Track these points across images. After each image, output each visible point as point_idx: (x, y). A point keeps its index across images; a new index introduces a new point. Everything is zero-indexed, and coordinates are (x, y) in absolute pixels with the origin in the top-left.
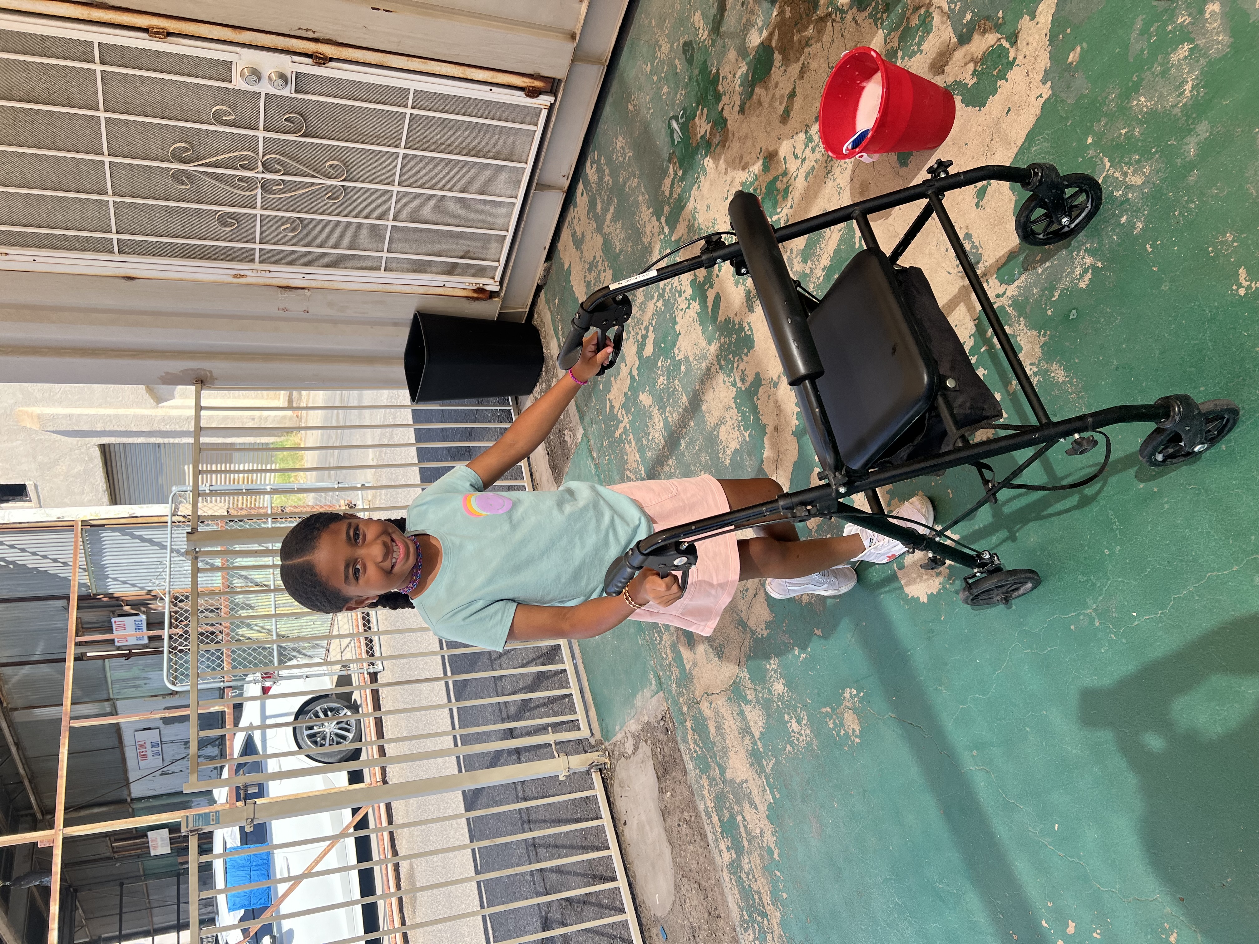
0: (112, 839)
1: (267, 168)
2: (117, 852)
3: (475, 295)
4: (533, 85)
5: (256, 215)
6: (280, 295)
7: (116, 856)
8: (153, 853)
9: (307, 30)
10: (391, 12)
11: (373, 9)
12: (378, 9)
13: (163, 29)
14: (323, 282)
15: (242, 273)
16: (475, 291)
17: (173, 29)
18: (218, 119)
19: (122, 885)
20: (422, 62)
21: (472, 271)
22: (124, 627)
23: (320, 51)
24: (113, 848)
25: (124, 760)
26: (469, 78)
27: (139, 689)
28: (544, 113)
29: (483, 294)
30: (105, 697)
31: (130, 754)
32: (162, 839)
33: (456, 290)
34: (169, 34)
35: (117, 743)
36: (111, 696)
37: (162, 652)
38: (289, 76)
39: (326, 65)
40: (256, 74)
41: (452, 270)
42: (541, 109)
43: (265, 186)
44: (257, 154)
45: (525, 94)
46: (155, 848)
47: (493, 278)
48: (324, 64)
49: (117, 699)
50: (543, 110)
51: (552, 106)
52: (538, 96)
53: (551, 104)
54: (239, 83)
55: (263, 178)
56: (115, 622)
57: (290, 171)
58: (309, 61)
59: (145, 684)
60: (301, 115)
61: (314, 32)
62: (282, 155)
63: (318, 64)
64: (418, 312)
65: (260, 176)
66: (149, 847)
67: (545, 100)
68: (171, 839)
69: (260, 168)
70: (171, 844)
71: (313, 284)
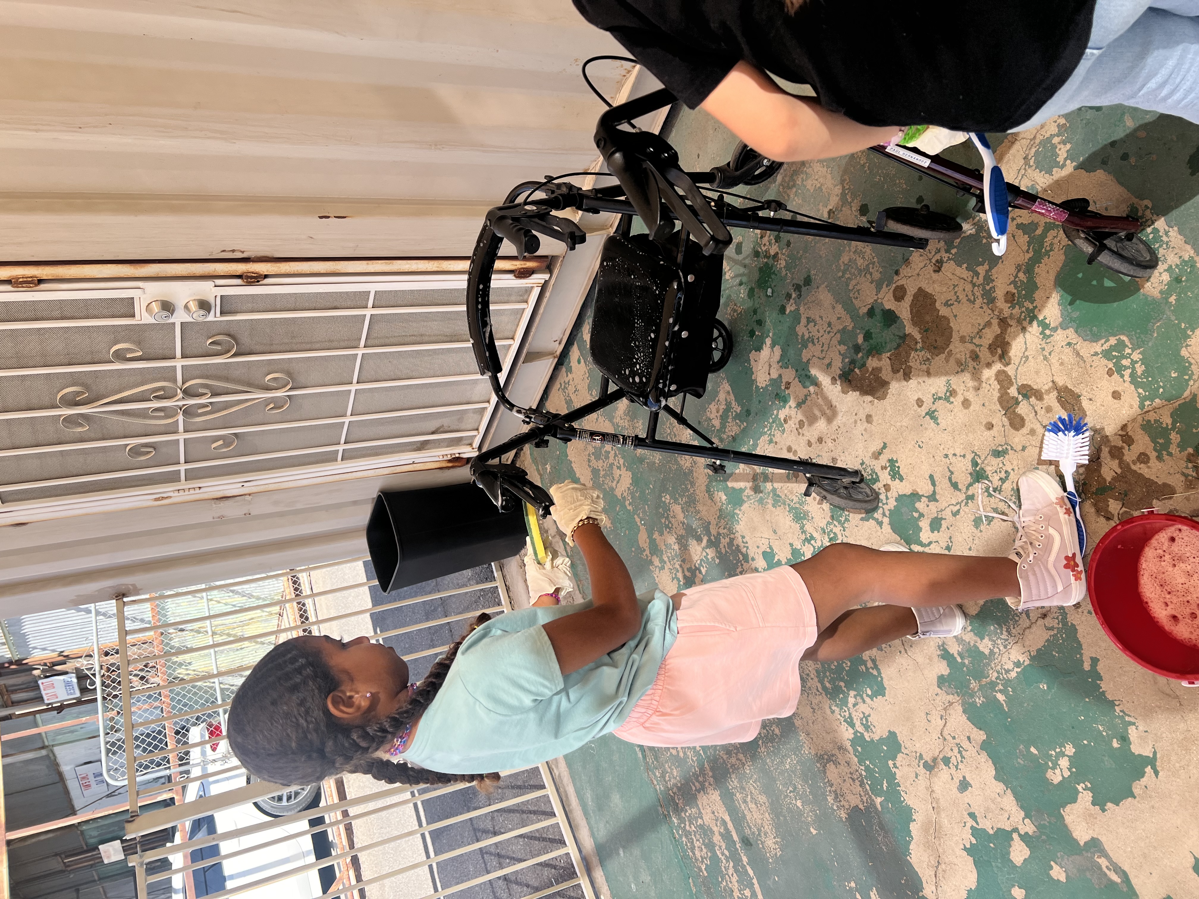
0: (63, 856)
1: (188, 393)
2: (69, 866)
3: (450, 465)
4: (525, 266)
5: (178, 440)
6: (214, 506)
7: (69, 869)
8: (106, 861)
9: (233, 251)
10: (345, 217)
11: (321, 217)
12: (328, 217)
13: (32, 277)
14: (267, 486)
15: (165, 495)
16: (449, 461)
17: (46, 275)
18: (120, 356)
19: (77, 891)
20: (386, 263)
21: (446, 444)
22: (52, 686)
23: (251, 270)
24: (64, 863)
25: (67, 792)
26: (446, 270)
27: (75, 733)
28: (536, 291)
29: (459, 462)
30: (41, 745)
31: (73, 786)
32: (115, 850)
33: (428, 464)
34: (40, 281)
35: (57, 779)
36: (46, 744)
37: (95, 700)
38: (212, 301)
39: (261, 283)
40: (167, 307)
41: (422, 446)
42: (532, 287)
43: (188, 412)
44: (175, 381)
45: (515, 276)
46: (108, 857)
47: (471, 444)
48: (258, 281)
49: (53, 746)
50: (536, 288)
51: (546, 282)
52: (530, 275)
53: (546, 281)
54: (143, 317)
55: (184, 405)
56: (42, 683)
57: (219, 391)
58: (239, 281)
59: (82, 728)
60: (229, 335)
61: (243, 252)
62: (207, 377)
63: (249, 284)
64: (381, 492)
65: (180, 403)
66: (101, 857)
67: (539, 278)
68: (123, 847)
69: (181, 395)
70: (124, 851)
71: (254, 490)
